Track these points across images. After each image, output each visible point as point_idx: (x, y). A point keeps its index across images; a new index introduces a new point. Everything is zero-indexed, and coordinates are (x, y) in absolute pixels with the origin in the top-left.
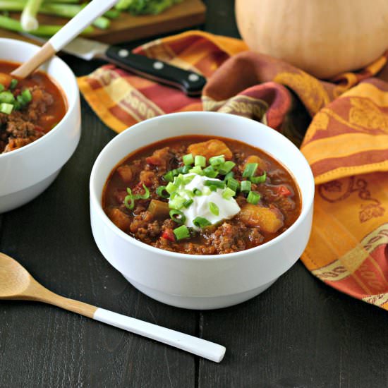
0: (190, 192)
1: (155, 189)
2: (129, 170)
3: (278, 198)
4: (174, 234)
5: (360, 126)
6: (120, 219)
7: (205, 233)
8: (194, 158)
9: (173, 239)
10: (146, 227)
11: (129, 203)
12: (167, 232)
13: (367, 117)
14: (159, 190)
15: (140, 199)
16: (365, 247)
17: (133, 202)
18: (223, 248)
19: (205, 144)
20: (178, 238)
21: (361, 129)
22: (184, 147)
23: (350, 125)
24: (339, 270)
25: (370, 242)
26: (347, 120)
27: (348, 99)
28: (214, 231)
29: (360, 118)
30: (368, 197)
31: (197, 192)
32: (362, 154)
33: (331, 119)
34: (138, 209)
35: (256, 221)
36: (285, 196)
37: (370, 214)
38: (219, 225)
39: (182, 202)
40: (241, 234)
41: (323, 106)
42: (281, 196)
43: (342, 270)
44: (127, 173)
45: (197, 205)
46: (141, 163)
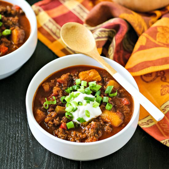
0: (77, 103)
1: (60, 98)
2: (48, 86)
3: (122, 106)
4: (66, 126)
5: (162, 43)
6: (40, 116)
7: (82, 125)
8: (81, 82)
9: (66, 128)
10: (53, 121)
11: (46, 106)
12: (63, 125)
13: (165, 37)
14: (62, 99)
15: (52, 104)
16: (163, 110)
17: (48, 106)
18: (90, 135)
19: (88, 72)
20: (68, 128)
21: (162, 45)
22: (77, 72)
23: (157, 43)
24: (150, 121)
25: (165, 107)
26: (156, 39)
27: (156, 28)
28: (87, 125)
29: (162, 38)
30: (165, 80)
31: (80, 103)
32: (162, 59)
33: (148, 39)
34: (50, 110)
35: (109, 121)
36: (126, 105)
37: (166, 91)
38: (90, 122)
39: (72, 109)
40: (101, 127)
41: (143, 32)
42: (124, 105)
43: (151, 121)
44: (47, 87)
45: (79, 110)
46: (55, 81)
